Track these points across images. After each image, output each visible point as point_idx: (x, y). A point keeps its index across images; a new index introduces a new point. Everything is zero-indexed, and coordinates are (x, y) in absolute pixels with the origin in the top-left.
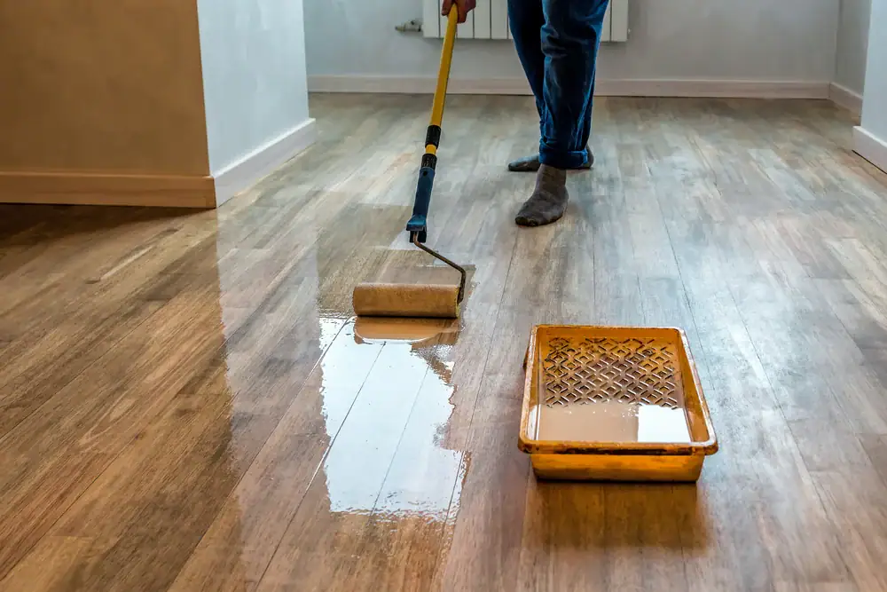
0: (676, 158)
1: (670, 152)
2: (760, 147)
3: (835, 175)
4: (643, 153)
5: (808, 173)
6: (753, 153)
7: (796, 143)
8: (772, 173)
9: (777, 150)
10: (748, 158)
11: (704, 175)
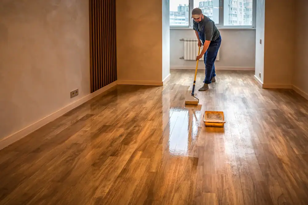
0: (226, 80)
1: (225, 79)
2: (239, 78)
3: (249, 83)
4: (221, 79)
5: (245, 82)
6: (238, 79)
7: (245, 78)
8: (240, 82)
9: (242, 79)
10: (237, 80)
11: (229, 82)
